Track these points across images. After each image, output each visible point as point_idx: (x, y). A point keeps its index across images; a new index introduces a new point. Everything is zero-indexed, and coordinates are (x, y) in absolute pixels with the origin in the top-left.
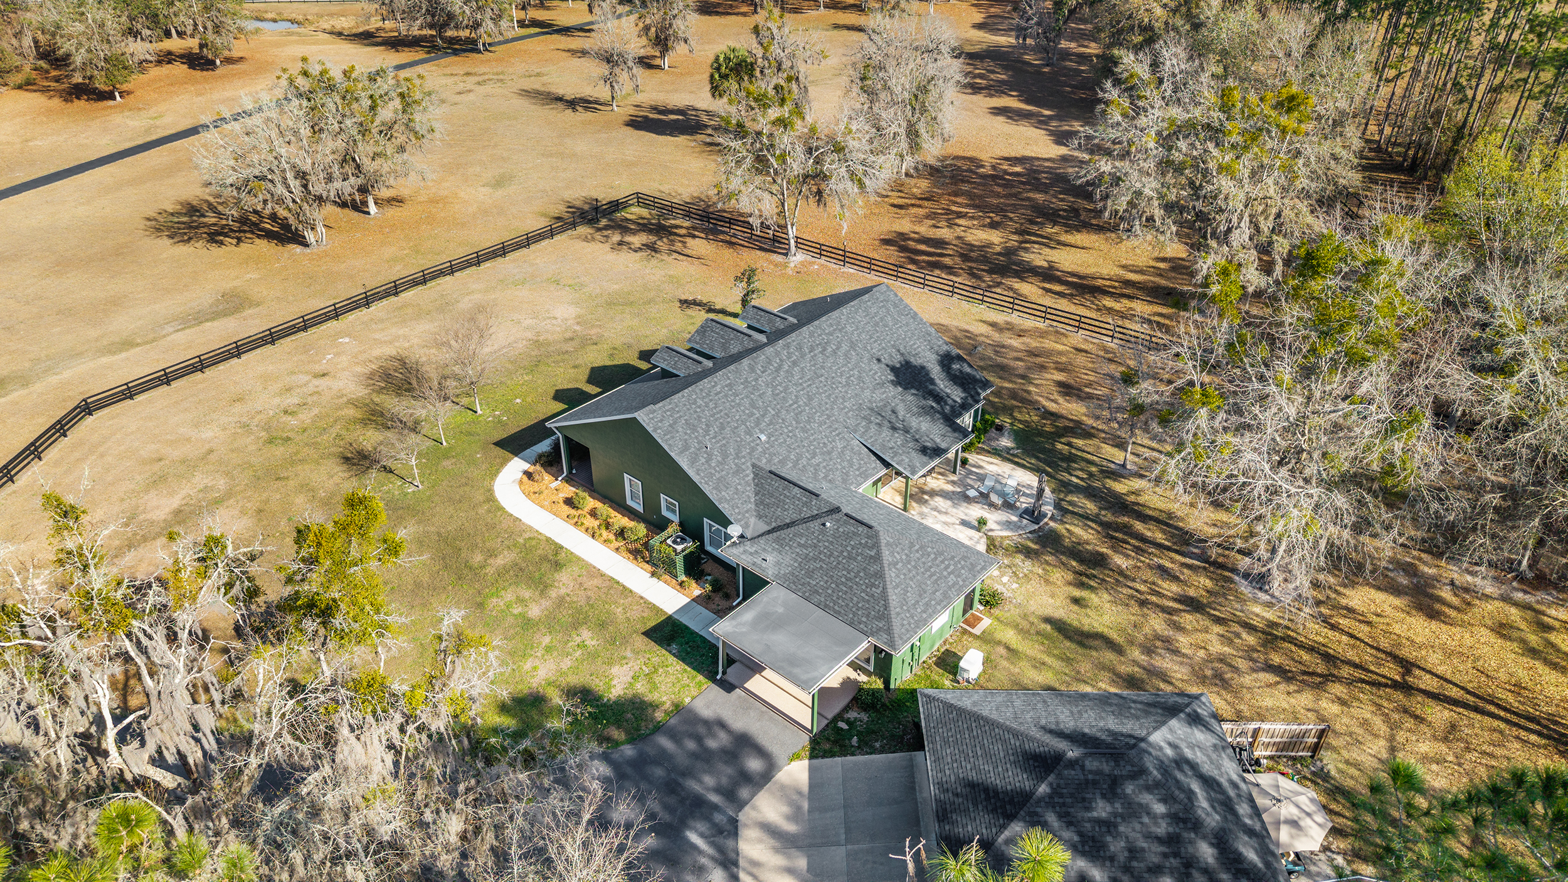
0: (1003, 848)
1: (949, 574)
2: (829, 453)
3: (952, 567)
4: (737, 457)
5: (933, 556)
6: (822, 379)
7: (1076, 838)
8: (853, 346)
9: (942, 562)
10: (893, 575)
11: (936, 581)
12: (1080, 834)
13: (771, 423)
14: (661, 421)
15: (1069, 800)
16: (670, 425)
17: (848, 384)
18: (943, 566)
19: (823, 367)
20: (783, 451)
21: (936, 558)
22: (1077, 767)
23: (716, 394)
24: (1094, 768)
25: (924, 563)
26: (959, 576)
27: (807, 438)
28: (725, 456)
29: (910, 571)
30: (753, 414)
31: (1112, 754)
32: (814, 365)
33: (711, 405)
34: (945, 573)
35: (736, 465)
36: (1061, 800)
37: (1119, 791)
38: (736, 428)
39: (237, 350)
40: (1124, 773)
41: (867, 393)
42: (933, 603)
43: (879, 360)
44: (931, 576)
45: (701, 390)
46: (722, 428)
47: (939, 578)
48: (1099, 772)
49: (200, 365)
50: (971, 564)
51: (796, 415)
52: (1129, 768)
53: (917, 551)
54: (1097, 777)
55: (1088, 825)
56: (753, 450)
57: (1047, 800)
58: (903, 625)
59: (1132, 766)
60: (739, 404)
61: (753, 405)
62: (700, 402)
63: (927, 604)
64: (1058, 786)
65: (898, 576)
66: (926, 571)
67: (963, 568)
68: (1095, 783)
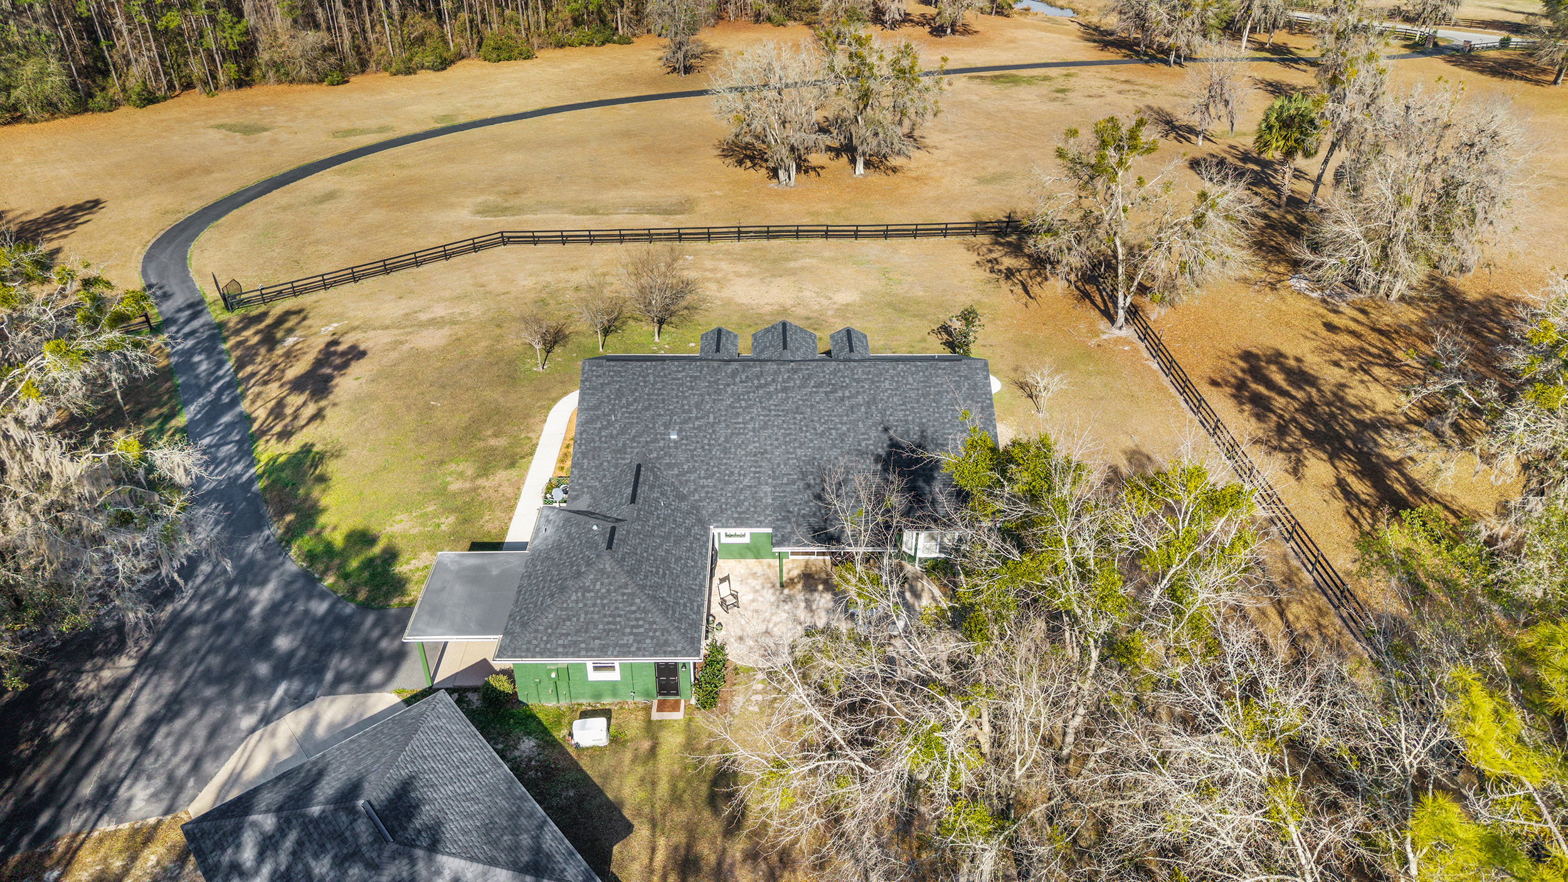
0: (246, 825)
1: (631, 634)
2: (727, 483)
3: (642, 630)
4: (633, 440)
5: (634, 608)
6: (799, 417)
7: (283, 868)
8: (873, 401)
9: (637, 619)
10: (574, 597)
11: (610, 630)
12: (289, 868)
13: (699, 428)
14: (597, 377)
15: (315, 836)
16: (602, 384)
17: (822, 434)
18: (634, 623)
19: (812, 406)
20: (682, 457)
21: (634, 612)
22: (351, 817)
23: (674, 379)
24: (358, 830)
25: (617, 608)
26: (639, 642)
27: (720, 459)
28: (623, 431)
29: (594, 605)
30: (690, 411)
31: (380, 832)
32: (804, 401)
33: (659, 385)
34: (628, 630)
35: (624, 445)
36: (312, 830)
37: (347, 864)
38: (660, 415)
39: (592, 238)
40: (367, 855)
41: (835, 452)
42: (583, 645)
43: (886, 430)
44: (609, 623)
45: (663, 369)
46: (646, 409)
47: (616, 630)
48: (356, 836)
49: (564, 239)
50: (666, 641)
51: (732, 434)
52: (374, 855)
53: (623, 594)
54: (350, 839)
55: (300, 866)
56: (655, 440)
57: (307, 820)
58: (529, 642)
59: (379, 856)
60: (686, 397)
61: (698, 406)
62: (651, 378)
63: (575, 643)
64: (326, 817)
65: (577, 602)
66: (610, 616)
67: (652, 638)
68: (344, 841)
